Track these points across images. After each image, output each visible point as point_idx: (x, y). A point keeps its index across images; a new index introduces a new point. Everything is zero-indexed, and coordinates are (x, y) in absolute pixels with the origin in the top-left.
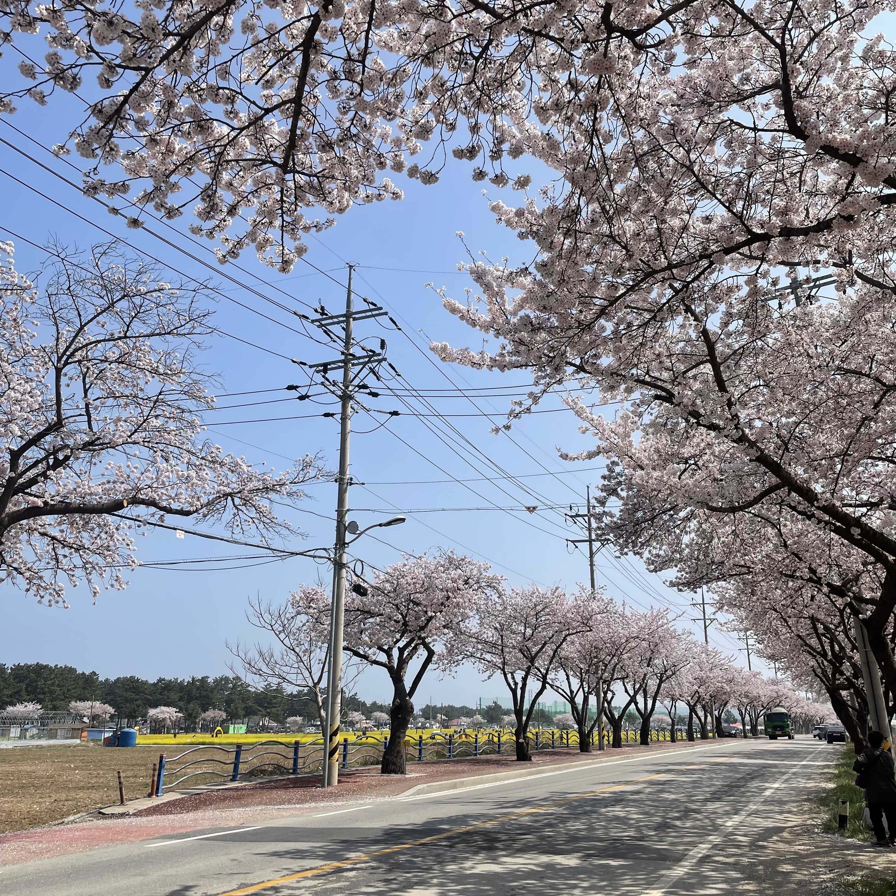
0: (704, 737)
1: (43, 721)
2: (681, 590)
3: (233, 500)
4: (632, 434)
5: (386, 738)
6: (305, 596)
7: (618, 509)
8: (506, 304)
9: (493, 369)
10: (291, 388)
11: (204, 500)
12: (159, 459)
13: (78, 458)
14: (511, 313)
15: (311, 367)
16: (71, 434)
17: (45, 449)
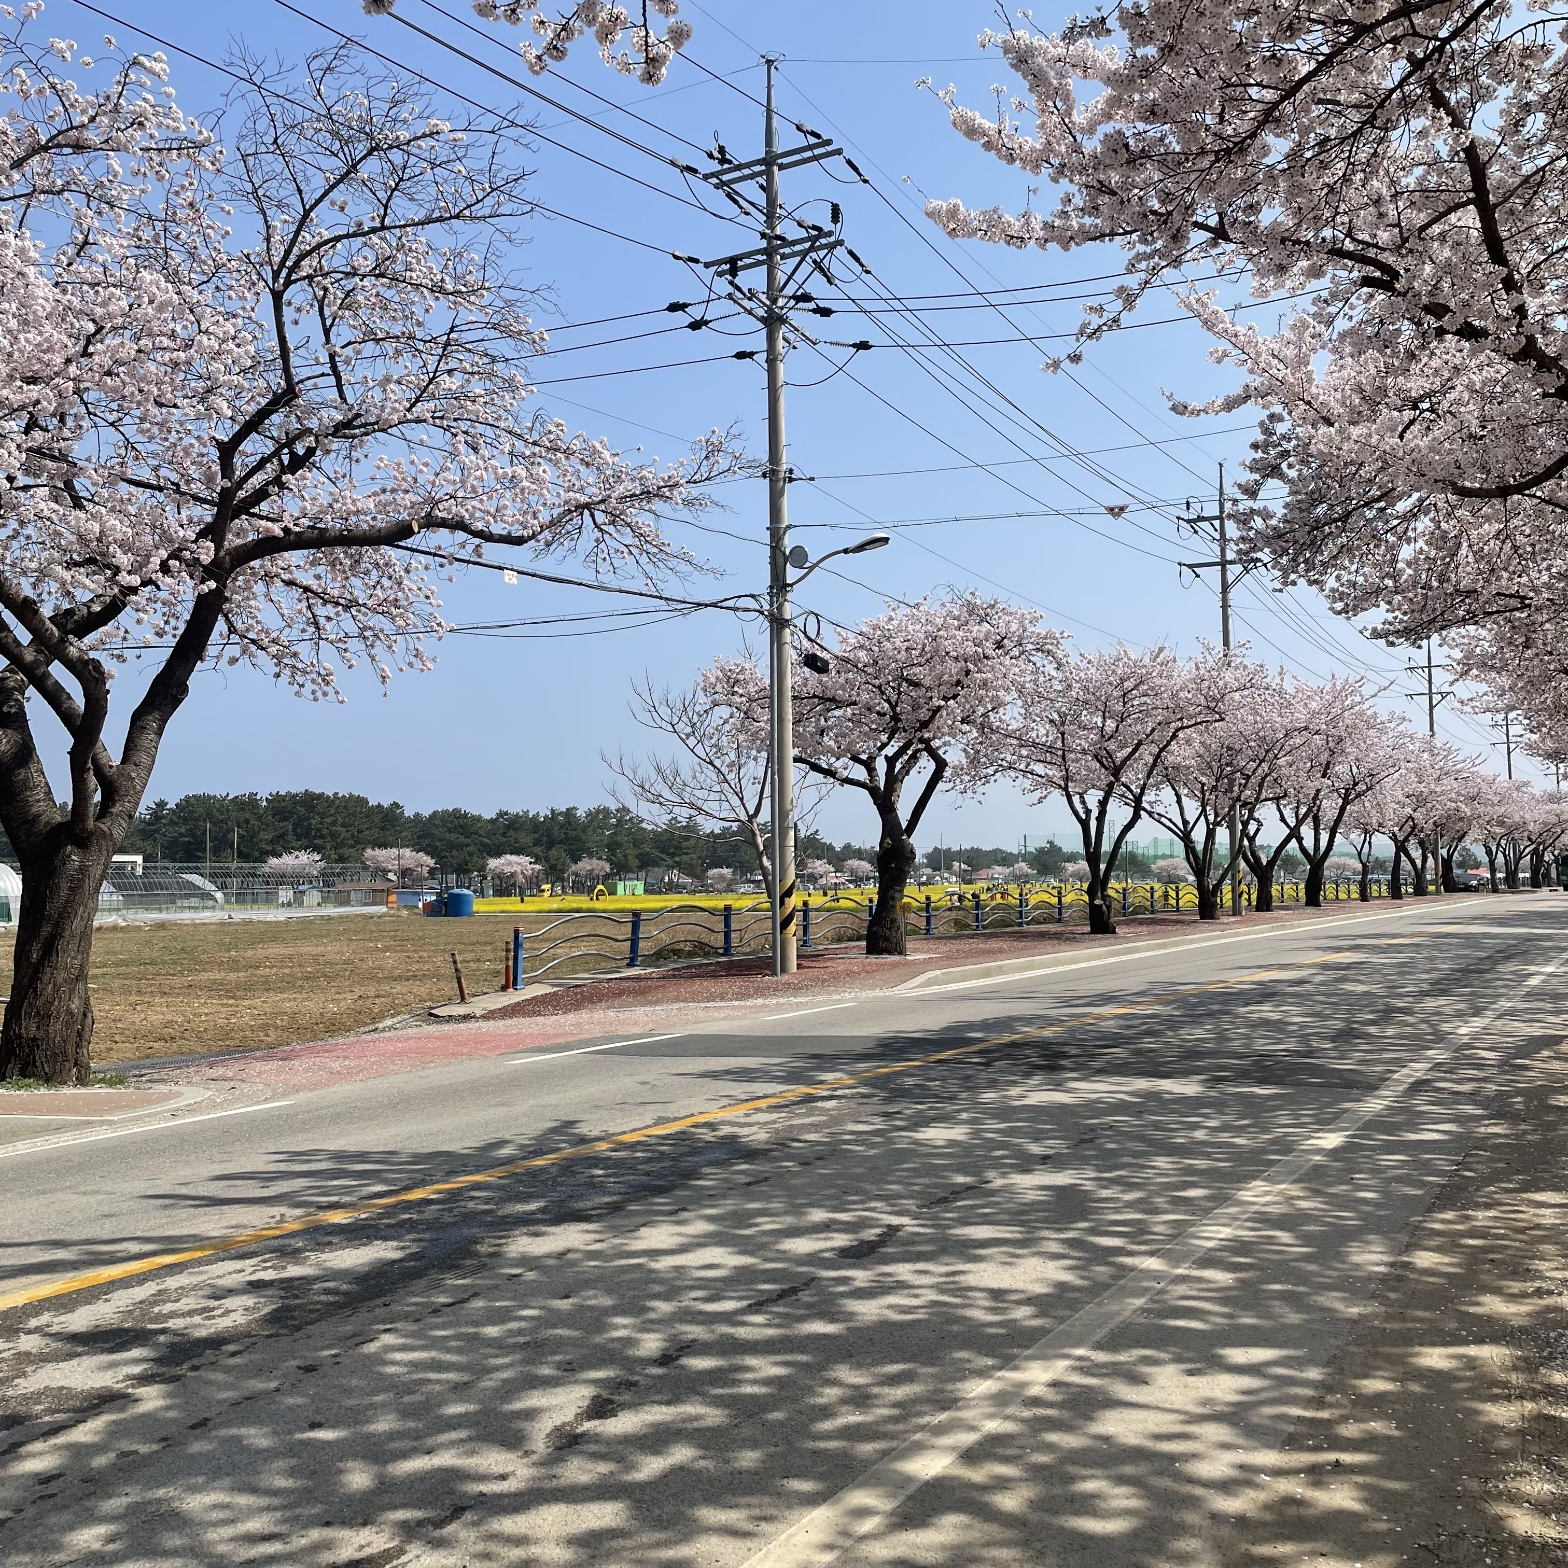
0: (1420, 891)
1: (326, 881)
2: (1392, 644)
3: (592, 515)
4: (1313, 357)
5: (871, 901)
6: (725, 675)
7: (1281, 503)
8: (1075, 112)
9: (1048, 245)
10: (674, 307)
11: (545, 517)
12: (462, 448)
13: (328, 452)
14: (1082, 130)
15: (707, 265)
16: (312, 410)
17: (272, 438)
